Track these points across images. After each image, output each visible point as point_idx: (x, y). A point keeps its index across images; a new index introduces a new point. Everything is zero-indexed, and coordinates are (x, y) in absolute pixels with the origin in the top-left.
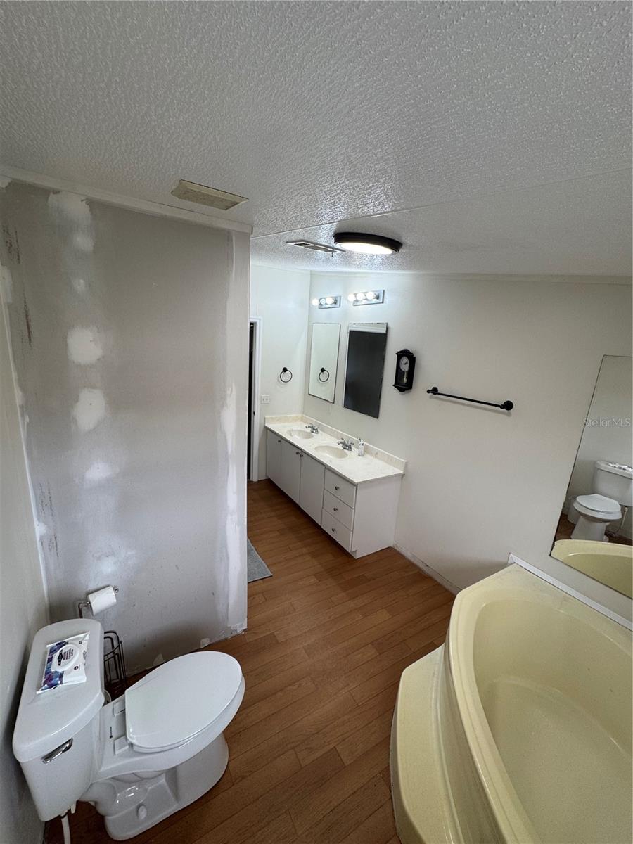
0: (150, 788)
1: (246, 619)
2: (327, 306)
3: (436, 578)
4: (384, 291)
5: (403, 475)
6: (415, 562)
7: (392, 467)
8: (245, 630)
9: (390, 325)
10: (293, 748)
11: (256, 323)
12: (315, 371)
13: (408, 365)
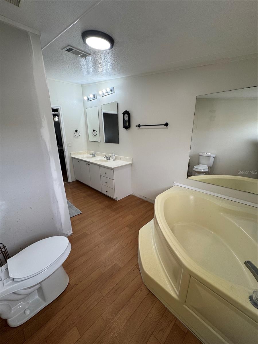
0: (30, 302)
1: (72, 229)
2: (92, 99)
3: (149, 201)
4: (114, 87)
5: (132, 164)
6: (141, 198)
7: (127, 162)
8: (72, 234)
9: (118, 102)
10: (98, 268)
11: (59, 109)
12: (90, 131)
13: (127, 117)
